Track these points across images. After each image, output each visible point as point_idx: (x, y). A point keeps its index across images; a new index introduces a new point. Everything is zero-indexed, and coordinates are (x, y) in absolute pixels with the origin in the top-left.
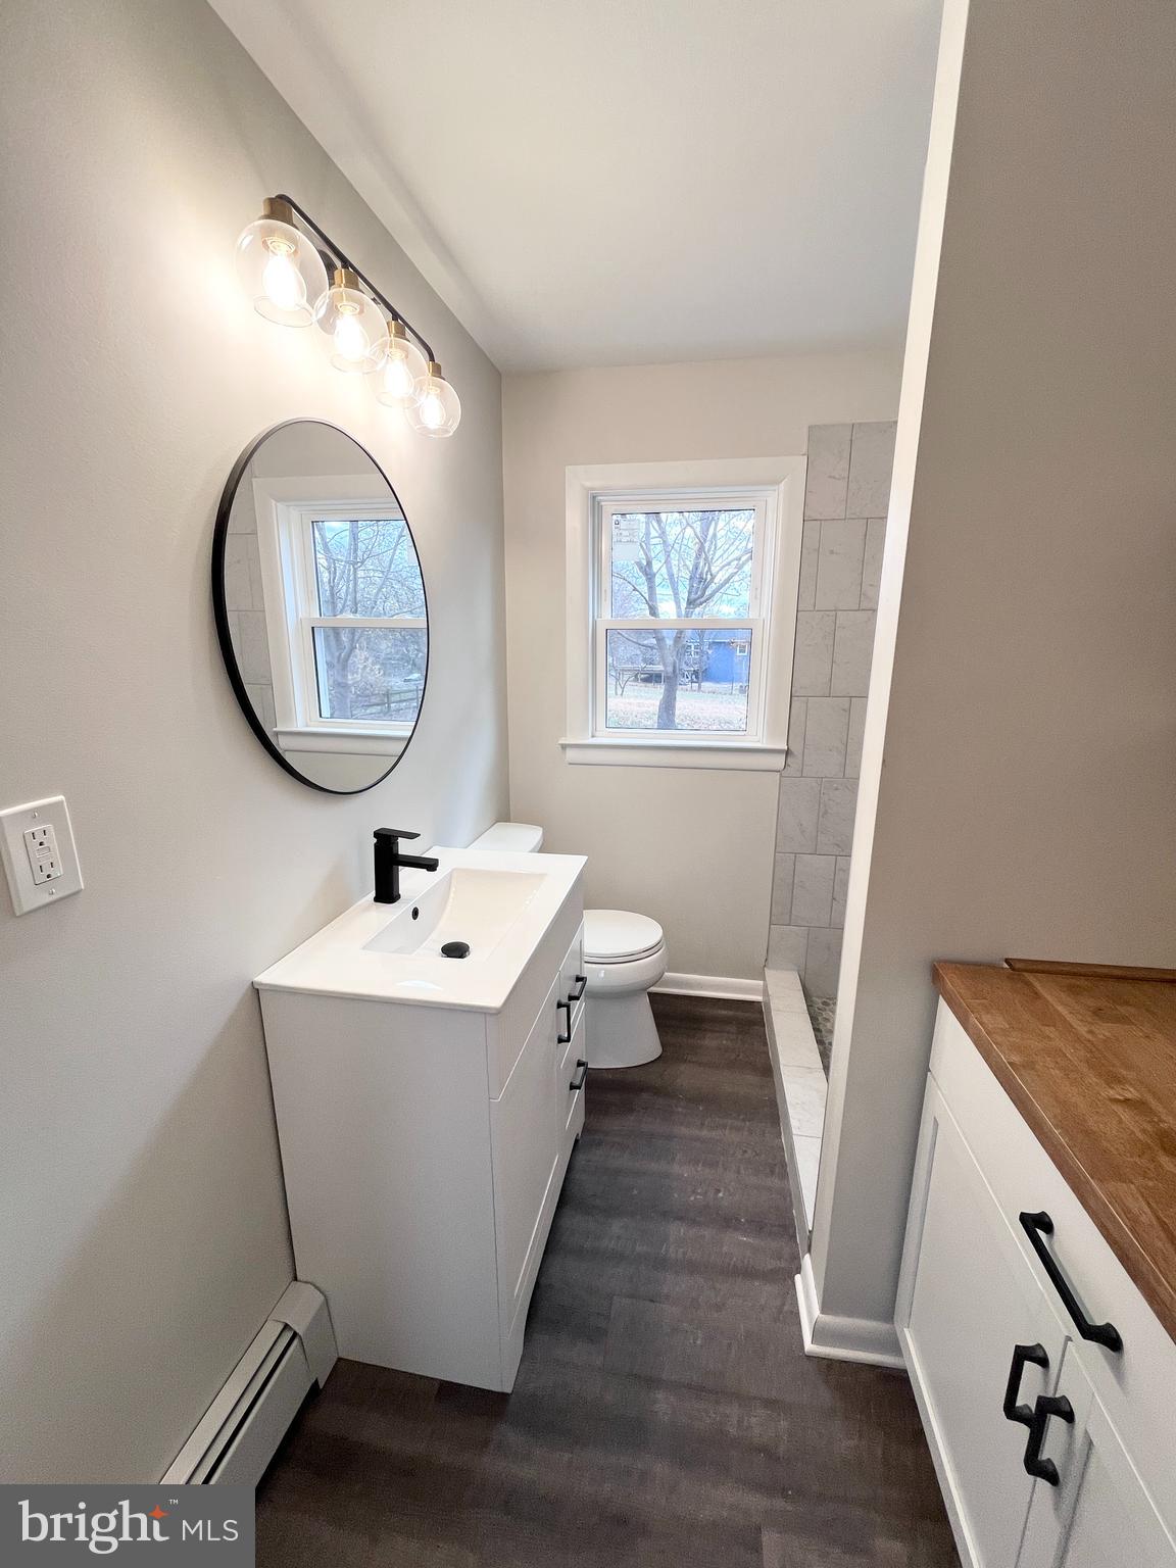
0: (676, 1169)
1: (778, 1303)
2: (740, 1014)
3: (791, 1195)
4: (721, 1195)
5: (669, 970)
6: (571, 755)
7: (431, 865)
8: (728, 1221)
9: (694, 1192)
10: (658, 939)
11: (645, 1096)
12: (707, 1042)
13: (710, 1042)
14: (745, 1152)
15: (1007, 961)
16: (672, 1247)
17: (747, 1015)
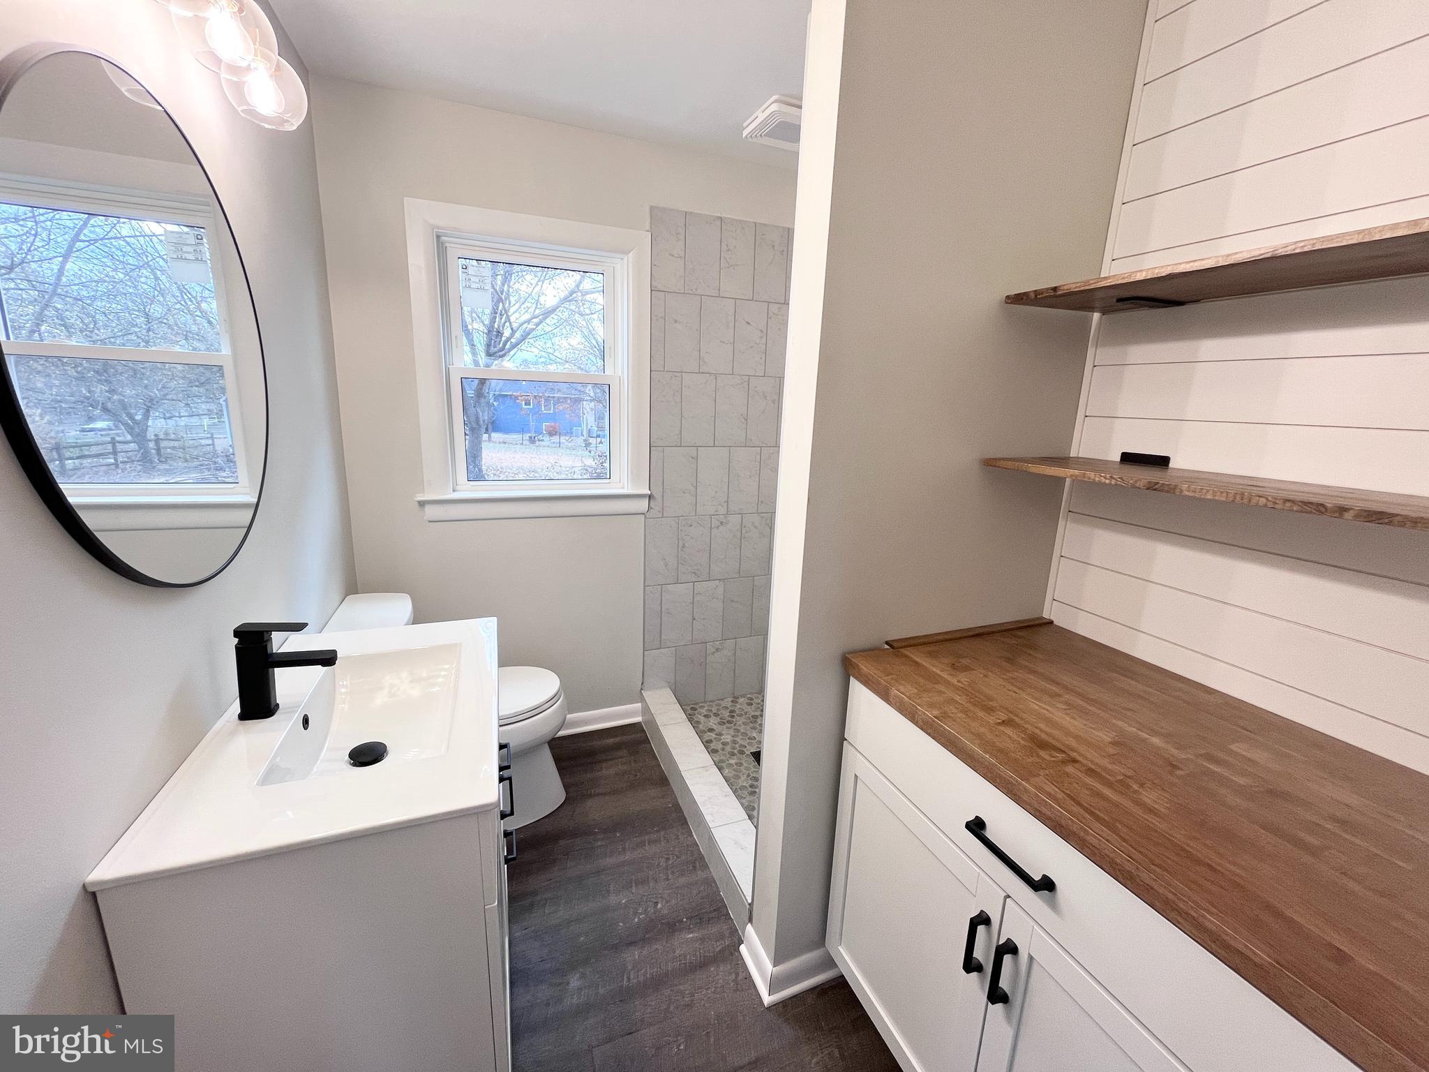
0: (613, 899)
1: (733, 976)
2: (625, 738)
3: (715, 882)
4: (659, 906)
5: (569, 714)
6: (431, 512)
7: (327, 659)
8: (672, 927)
9: (636, 913)
10: (557, 688)
11: (562, 842)
12: (604, 772)
13: (609, 771)
14: (668, 859)
15: (887, 643)
16: (632, 973)
17: (633, 736)
